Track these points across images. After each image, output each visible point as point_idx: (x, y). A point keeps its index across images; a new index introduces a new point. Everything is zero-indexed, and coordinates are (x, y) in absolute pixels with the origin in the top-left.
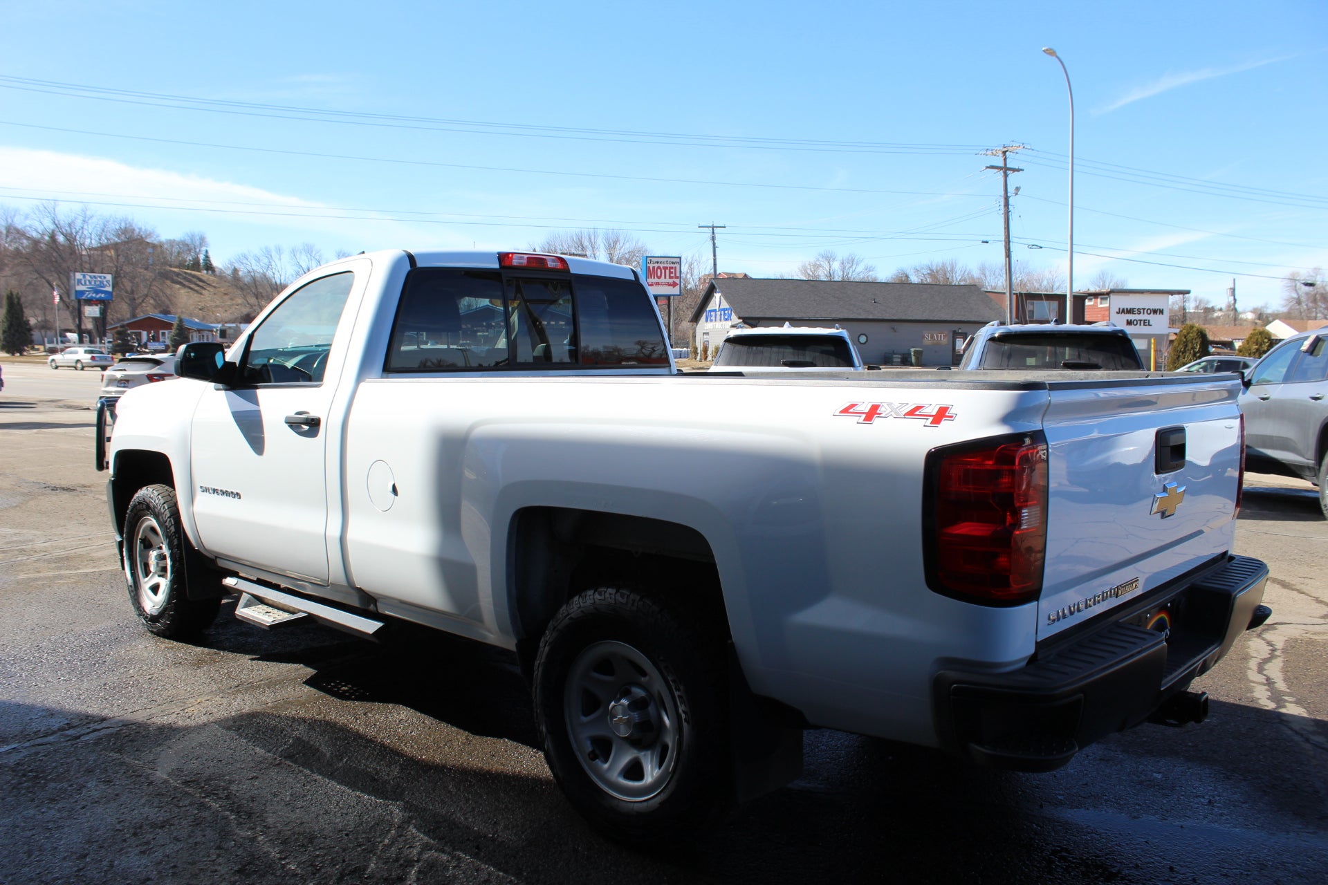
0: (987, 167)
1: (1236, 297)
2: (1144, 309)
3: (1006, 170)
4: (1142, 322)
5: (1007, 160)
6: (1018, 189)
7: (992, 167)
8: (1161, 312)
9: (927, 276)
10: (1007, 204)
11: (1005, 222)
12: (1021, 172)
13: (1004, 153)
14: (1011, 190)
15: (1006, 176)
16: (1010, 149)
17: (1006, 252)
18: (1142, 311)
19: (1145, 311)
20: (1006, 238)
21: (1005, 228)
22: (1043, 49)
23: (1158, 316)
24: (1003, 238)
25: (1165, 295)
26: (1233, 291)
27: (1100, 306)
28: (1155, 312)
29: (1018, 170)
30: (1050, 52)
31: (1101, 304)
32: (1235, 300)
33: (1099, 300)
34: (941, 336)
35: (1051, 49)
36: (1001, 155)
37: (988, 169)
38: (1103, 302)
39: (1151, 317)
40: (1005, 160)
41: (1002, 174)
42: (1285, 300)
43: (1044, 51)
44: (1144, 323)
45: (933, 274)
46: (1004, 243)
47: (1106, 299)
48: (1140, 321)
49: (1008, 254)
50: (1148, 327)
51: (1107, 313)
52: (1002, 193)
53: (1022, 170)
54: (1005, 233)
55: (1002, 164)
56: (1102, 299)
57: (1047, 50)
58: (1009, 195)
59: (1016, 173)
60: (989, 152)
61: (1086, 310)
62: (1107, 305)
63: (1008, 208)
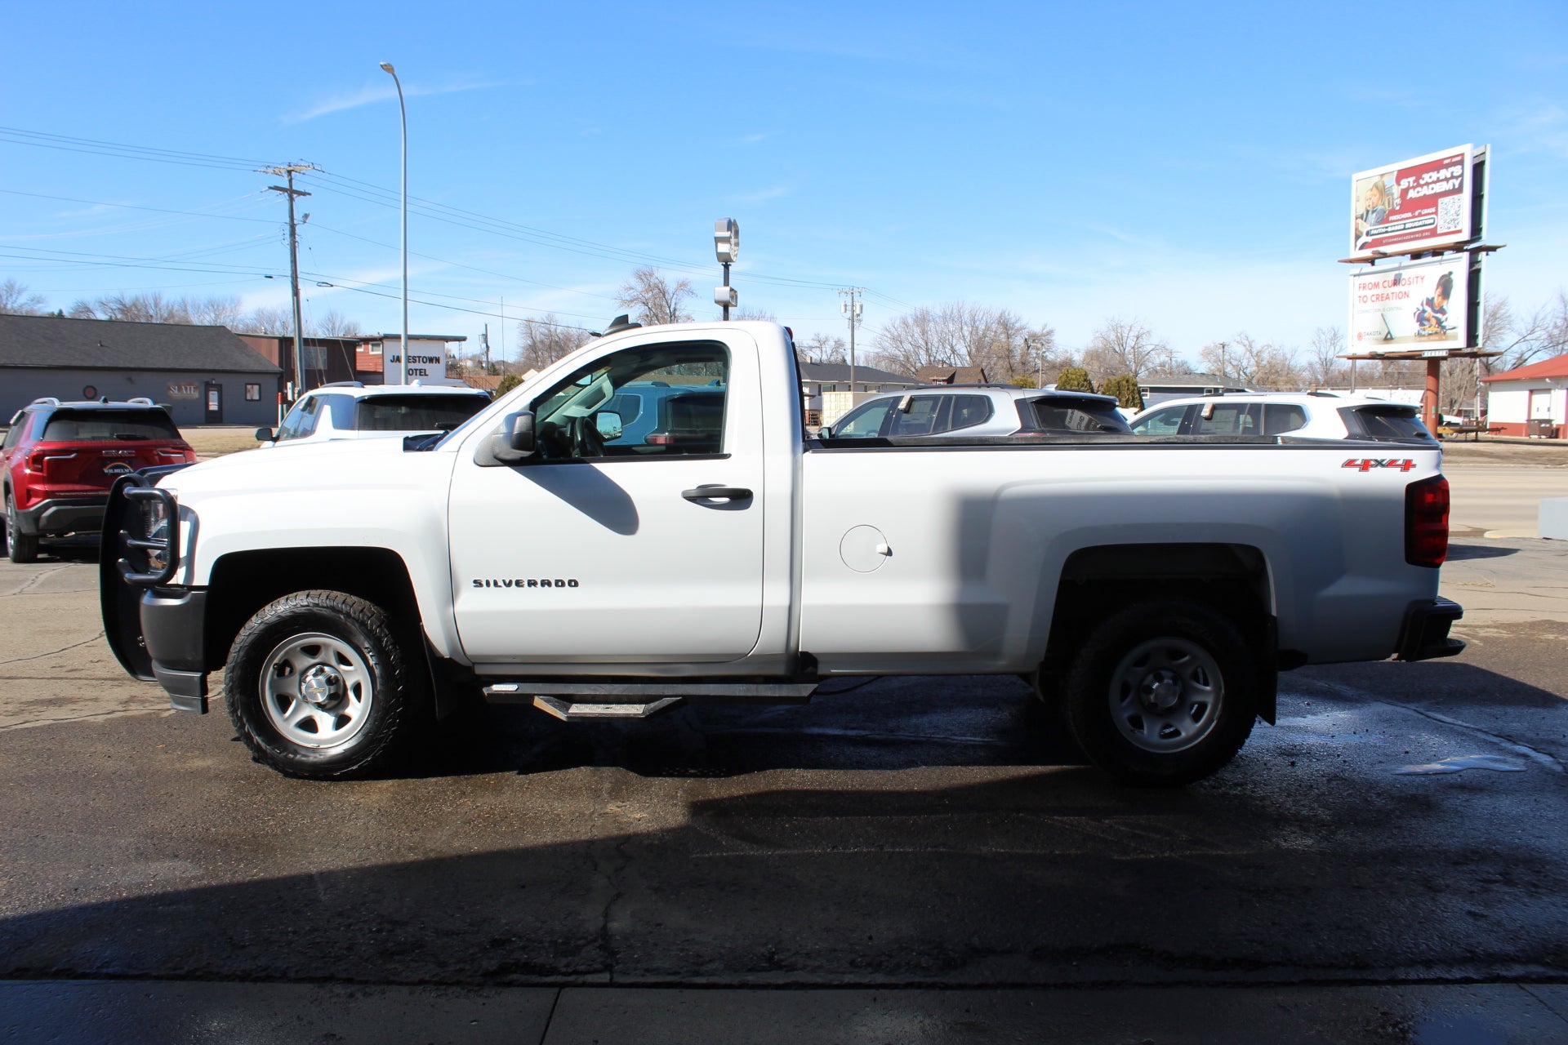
0: (270, 188)
1: (489, 344)
2: (419, 357)
3: (291, 193)
4: (418, 372)
5: (293, 181)
6: (306, 216)
7: (277, 188)
8: (438, 360)
9: (116, 312)
10: (293, 234)
11: (291, 254)
12: (308, 196)
13: (289, 172)
14: (298, 217)
15: (292, 200)
16: (297, 168)
17: (293, 290)
18: (417, 359)
19: (421, 359)
20: (292, 273)
21: (292, 262)
22: (382, 63)
23: (434, 365)
24: (289, 273)
25: (441, 342)
26: (485, 337)
27: (371, 353)
28: (431, 360)
29: (304, 194)
30: (388, 68)
31: (372, 350)
32: (487, 347)
33: (370, 346)
34: (190, 389)
35: (389, 65)
36: (286, 175)
37: (271, 190)
38: (375, 348)
39: (428, 366)
40: (290, 181)
41: (287, 198)
42: (523, 347)
43: (382, 66)
44: (420, 372)
45: (125, 309)
46: (290, 279)
47: (379, 345)
48: (416, 370)
49: (296, 293)
50: (424, 377)
51: (381, 361)
52: (288, 220)
53: (310, 194)
54: (292, 267)
55: (287, 186)
56: (373, 345)
57: (385, 65)
58: (295, 222)
59: (302, 196)
60: (270, 170)
61: (358, 358)
62: (381, 353)
63: (295, 238)
